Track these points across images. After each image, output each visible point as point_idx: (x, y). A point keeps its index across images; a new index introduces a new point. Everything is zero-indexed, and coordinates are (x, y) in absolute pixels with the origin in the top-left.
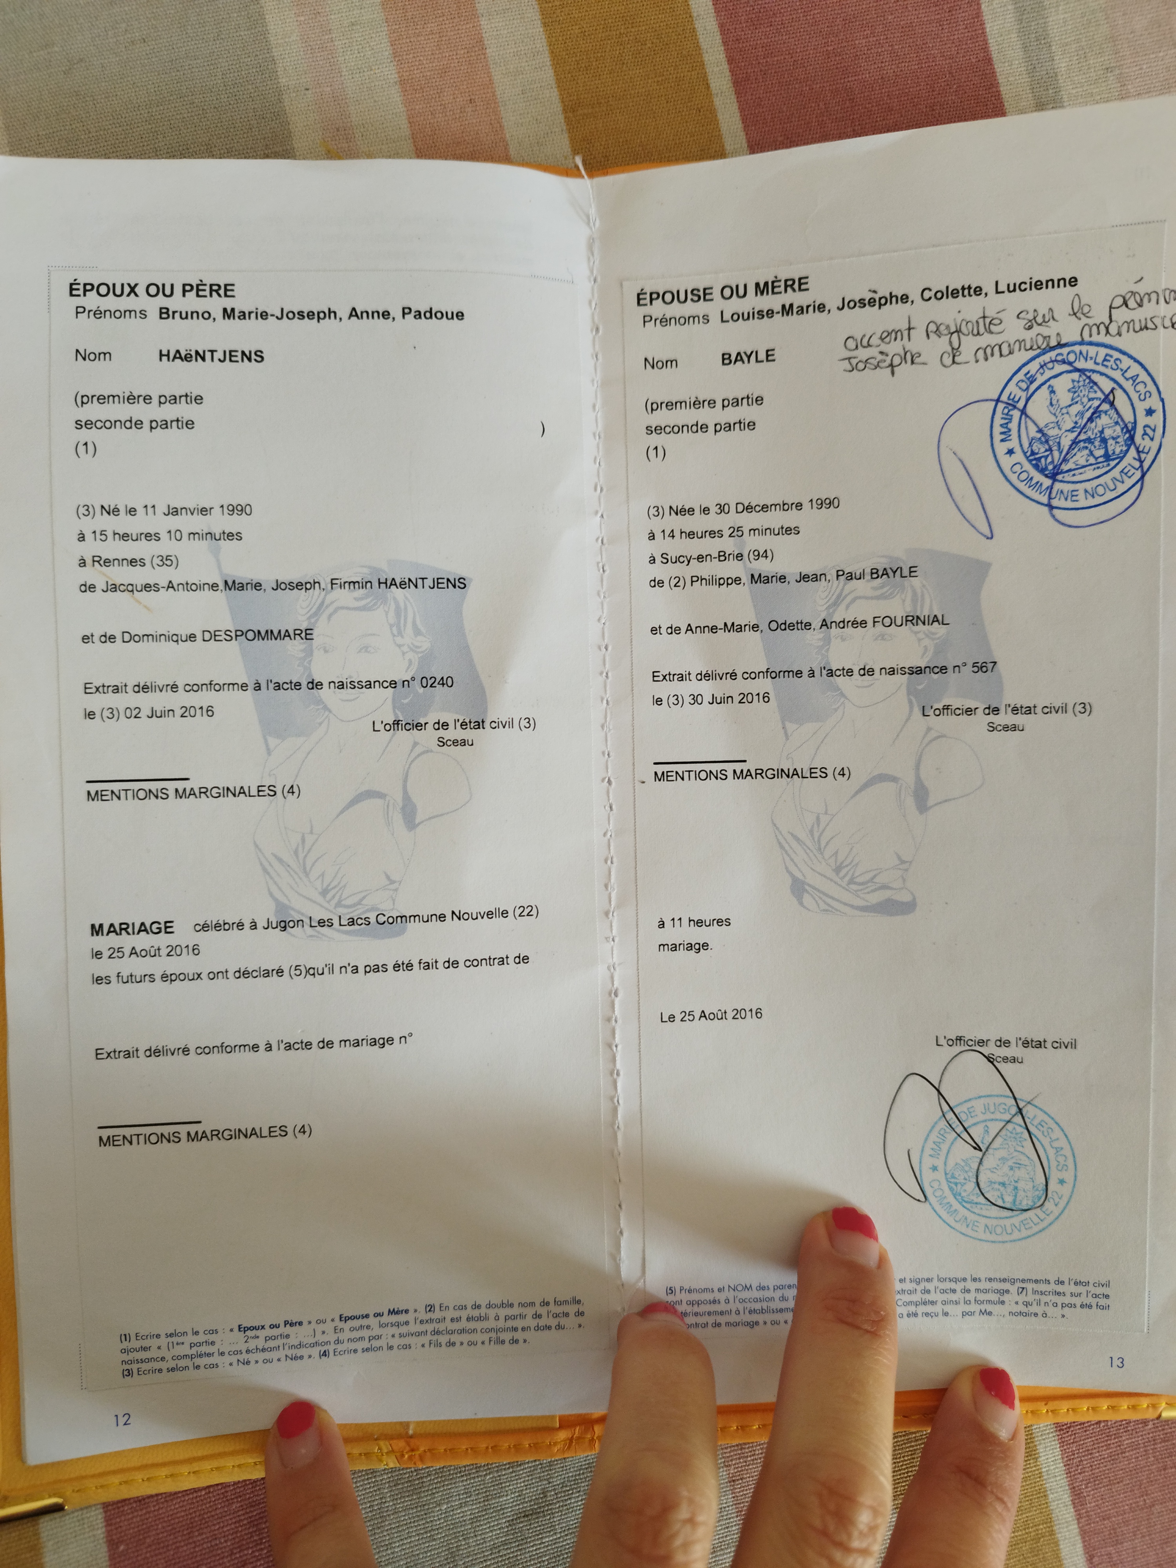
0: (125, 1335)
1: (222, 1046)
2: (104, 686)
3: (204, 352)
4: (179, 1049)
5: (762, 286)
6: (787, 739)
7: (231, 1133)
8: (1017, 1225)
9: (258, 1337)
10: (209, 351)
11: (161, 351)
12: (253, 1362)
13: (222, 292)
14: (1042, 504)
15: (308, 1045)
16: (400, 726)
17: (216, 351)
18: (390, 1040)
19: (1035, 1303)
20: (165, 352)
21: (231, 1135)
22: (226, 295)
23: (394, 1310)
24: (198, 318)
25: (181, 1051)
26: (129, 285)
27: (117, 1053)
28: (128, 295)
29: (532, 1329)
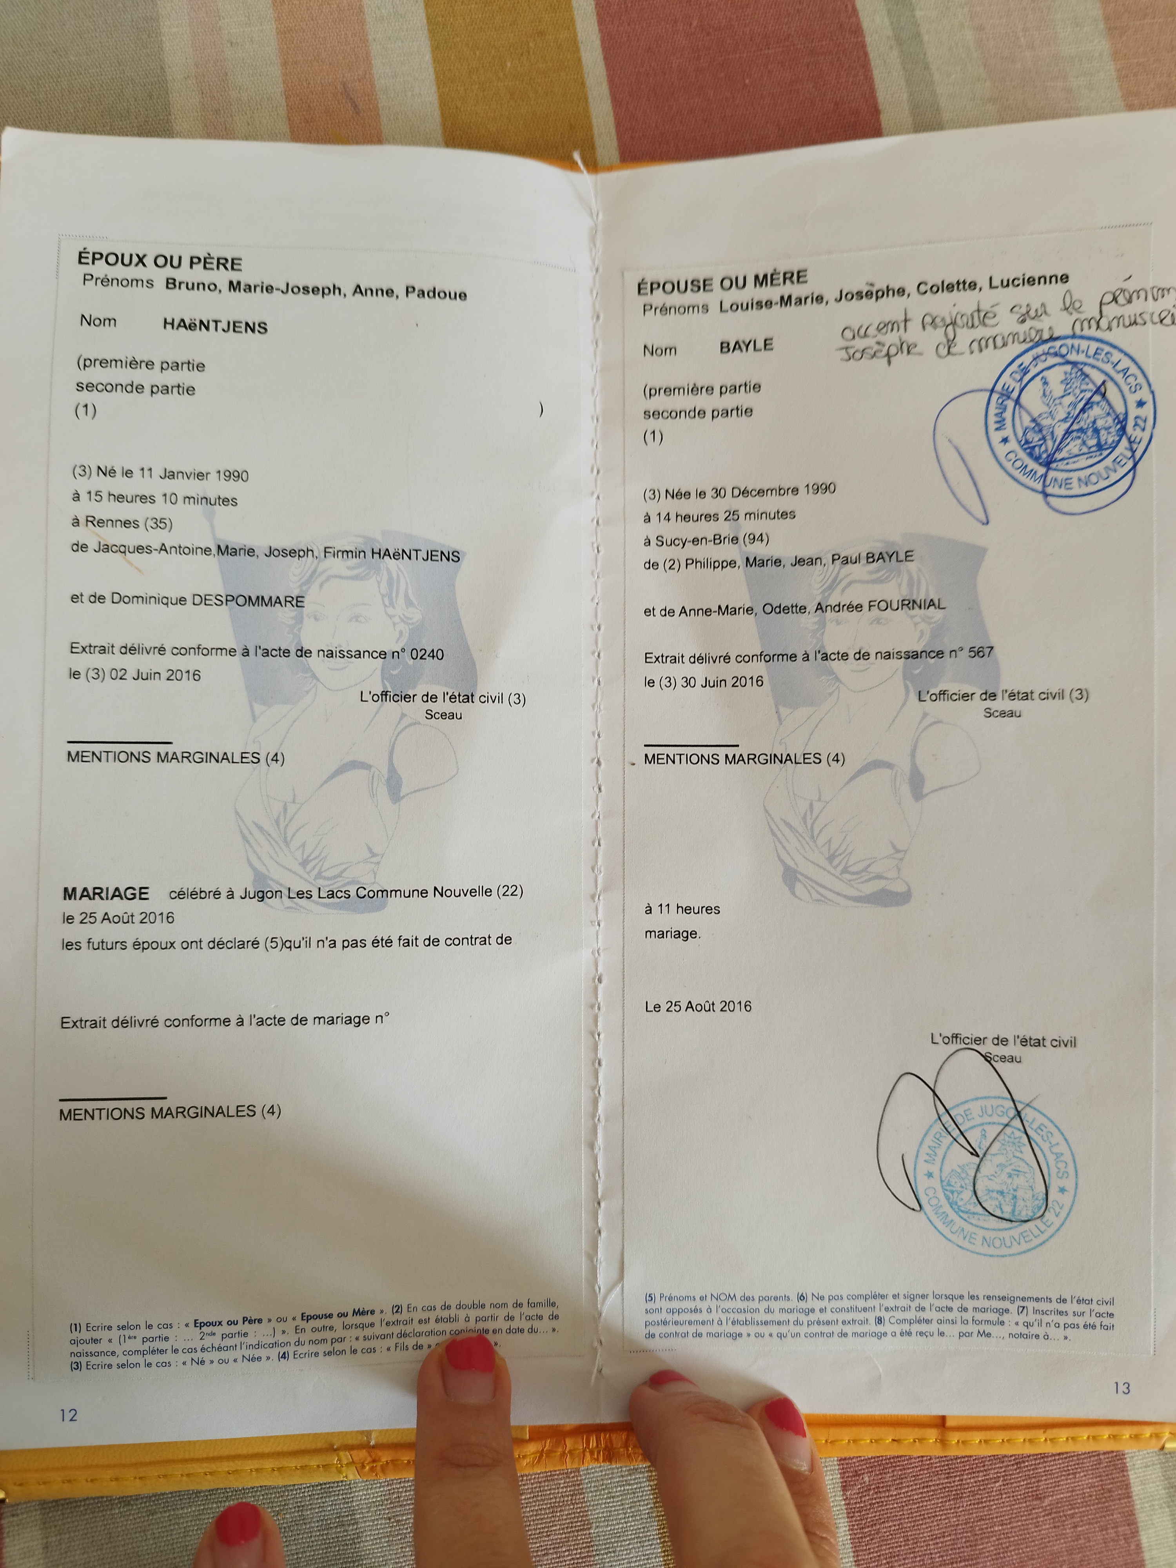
0: (76, 1325)
1: (192, 1019)
2: (90, 646)
3: (208, 322)
4: (147, 1020)
5: (761, 278)
6: (781, 723)
7: (197, 1111)
8: (1017, 1238)
9: (214, 1334)
10: (213, 321)
11: (165, 320)
12: (207, 1362)
13: (229, 265)
14: (1037, 491)
15: (281, 1021)
16: (388, 697)
17: (220, 321)
18: (366, 1019)
19: (1036, 1324)
20: (169, 320)
21: (197, 1113)
22: (233, 268)
23: (359, 1310)
24: (204, 289)
25: (149, 1022)
26: (138, 256)
27: (83, 1023)
28: (137, 265)
29: (504, 1331)
